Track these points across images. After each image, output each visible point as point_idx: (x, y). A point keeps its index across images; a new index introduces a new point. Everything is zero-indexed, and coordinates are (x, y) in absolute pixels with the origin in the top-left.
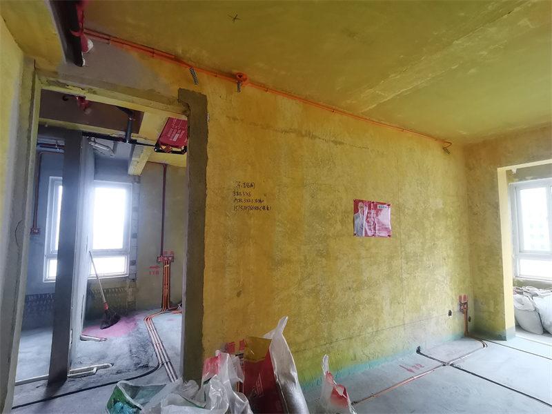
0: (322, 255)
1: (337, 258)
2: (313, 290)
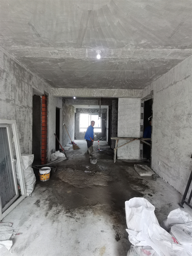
0: (177, 135)
1: (183, 138)
2: (173, 149)
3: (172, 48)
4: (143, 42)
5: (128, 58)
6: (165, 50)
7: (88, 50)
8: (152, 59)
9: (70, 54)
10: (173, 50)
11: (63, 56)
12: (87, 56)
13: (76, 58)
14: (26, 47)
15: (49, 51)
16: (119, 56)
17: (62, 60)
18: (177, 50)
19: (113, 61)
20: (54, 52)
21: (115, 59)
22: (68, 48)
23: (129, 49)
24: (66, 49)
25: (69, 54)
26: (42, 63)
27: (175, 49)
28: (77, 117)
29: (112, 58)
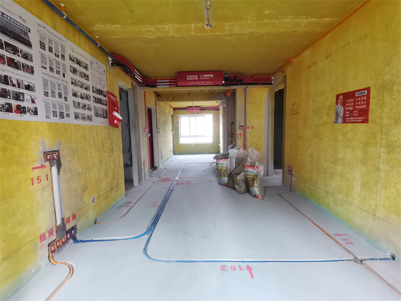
0: (315, 136)
2: (311, 155)
3: (305, 18)
4: (266, 12)
5: (248, 32)
6: (297, 20)
7: (194, 26)
8: (282, 33)
9: (171, 32)
10: (308, 20)
11: (160, 34)
12: (193, 33)
13: (178, 36)
14: (113, 26)
15: (143, 30)
16: (235, 31)
17: (158, 40)
18: (313, 19)
19: (228, 38)
20: (150, 31)
21: (230, 35)
22: (169, 24)
23: (249, 22)
24: (165, 26)
25: (169, 31)
26: (132, 45)
27: (311, 19)
28: (175, 121)
29: (226, 34)
